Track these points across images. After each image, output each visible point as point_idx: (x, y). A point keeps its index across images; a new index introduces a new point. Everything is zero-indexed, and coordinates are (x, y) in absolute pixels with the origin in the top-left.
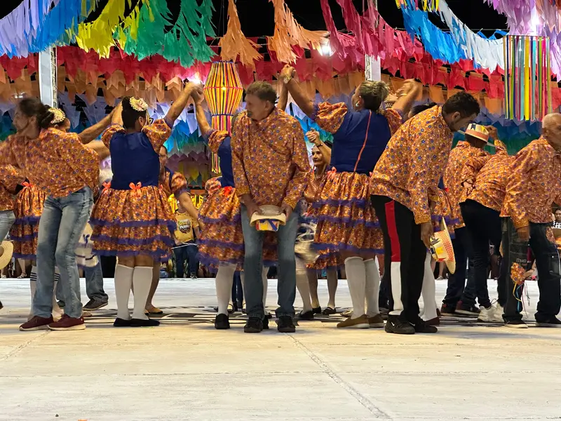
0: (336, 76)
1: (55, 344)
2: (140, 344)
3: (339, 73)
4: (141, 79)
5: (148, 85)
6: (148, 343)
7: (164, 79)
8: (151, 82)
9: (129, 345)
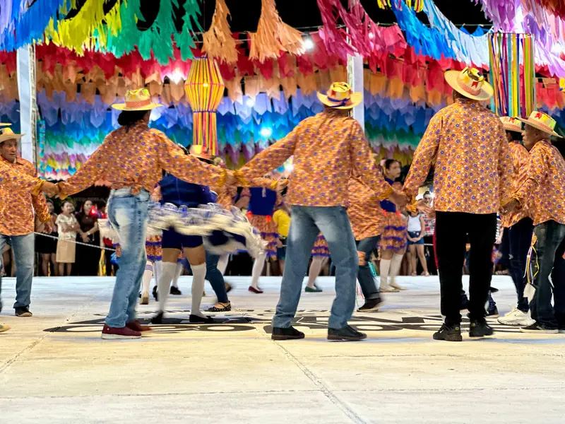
0: (317, 72)
1: (44, 358)
2: (129, 358)
3: (321, 68)
4: (120, 75)
5: (128, 82)
6: (138, 356)
7: (144, 76)
8: (130, 78)
9: (119, 359)
